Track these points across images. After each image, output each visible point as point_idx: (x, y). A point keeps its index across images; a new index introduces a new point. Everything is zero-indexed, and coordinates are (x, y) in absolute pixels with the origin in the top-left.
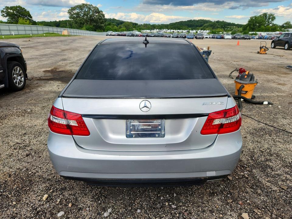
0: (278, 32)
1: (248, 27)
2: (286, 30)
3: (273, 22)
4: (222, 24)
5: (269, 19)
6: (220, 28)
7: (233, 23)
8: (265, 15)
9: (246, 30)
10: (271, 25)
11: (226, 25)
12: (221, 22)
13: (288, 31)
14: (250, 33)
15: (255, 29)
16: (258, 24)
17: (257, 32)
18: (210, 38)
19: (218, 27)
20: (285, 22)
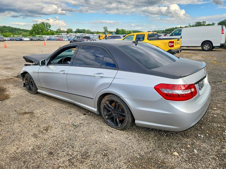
0: (56, 35)
1: (34, 32)
2: (60, 34)
3: (50, 29)
4: (9, 29)
5: (47, 26)
6: (8, 32)
7: (18, 28)
8: (43, 23)
9: (33, 34)
10: (49, 30)
11: (14, 30)
12: (7, 27)
13: (61, 35)
14: (37, 36)
15: (40, 34)
16: (41, 30)
17: (42, 36)
18: (8, 40)
19: (6, 32)
20: (58, 29)
